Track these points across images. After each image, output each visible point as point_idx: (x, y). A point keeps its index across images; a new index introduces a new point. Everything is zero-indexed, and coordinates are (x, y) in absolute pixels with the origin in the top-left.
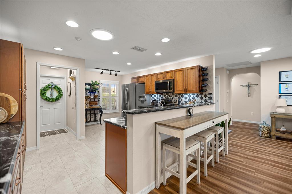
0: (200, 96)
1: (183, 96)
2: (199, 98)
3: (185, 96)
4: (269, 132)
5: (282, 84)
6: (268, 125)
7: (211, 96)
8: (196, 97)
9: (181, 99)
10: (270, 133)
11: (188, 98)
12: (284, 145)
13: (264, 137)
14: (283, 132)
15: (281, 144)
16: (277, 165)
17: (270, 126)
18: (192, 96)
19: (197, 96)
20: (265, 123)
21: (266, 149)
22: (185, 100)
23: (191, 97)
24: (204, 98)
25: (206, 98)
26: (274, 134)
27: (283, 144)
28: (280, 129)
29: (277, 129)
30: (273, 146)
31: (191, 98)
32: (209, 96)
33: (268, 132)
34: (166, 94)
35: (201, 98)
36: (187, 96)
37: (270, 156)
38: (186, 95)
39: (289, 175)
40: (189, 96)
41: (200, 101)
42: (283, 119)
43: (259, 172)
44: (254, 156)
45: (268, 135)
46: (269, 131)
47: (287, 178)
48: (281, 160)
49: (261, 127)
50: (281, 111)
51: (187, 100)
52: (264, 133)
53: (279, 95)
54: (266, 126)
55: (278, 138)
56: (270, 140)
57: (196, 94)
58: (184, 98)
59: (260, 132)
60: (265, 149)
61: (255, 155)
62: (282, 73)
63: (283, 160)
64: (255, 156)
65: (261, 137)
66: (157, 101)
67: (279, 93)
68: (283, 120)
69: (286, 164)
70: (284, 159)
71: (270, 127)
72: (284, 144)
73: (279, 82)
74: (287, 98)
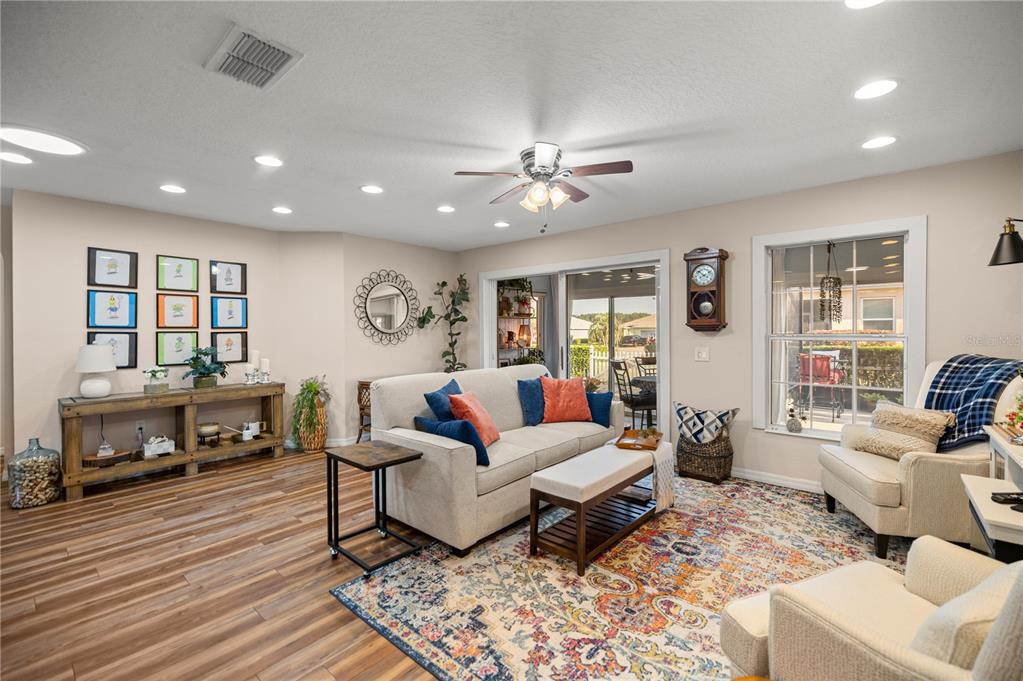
4: (55, 478)
5: (98, 294)
6: (48, 452)
10: (60, 479)
12: (117, 508)
13: (37, 506)
14: (108, 463)
15: (105, 506)
16: (133, 586)
17: (56, 456)
20: (40, 448)
21: (69, 549)
26: (76, 479)
27: (111, 504)
28: (96, 455)
29: (87, 459)
30: (84, 526)
33: (51, 482)
37: (94, 571)
39: (181, 599)
42: (102, 416)
43: (91, 664)
44: (34, 606)
45: (50, 492)
46: (54, 475)
47: (180, 613)
48: (135, 562)
49: (21, 471)
50: (97, 388)
52: (35, 491)
53: (89, 333)
54: (41, 459)
55: (90, 490)
56: (63, 508)
59: (17, 489)
60: (64, 550)
61: (38, 601)
62: (98, 253)
63: (141, 561)
64: (37, 606)
65: (21, 512)
67: (88, 326)
68: (102, 419)
69: (155, 567)
70: (142, 555)
71: (59, 459)
72: (117, 502)
74: (113, 343)
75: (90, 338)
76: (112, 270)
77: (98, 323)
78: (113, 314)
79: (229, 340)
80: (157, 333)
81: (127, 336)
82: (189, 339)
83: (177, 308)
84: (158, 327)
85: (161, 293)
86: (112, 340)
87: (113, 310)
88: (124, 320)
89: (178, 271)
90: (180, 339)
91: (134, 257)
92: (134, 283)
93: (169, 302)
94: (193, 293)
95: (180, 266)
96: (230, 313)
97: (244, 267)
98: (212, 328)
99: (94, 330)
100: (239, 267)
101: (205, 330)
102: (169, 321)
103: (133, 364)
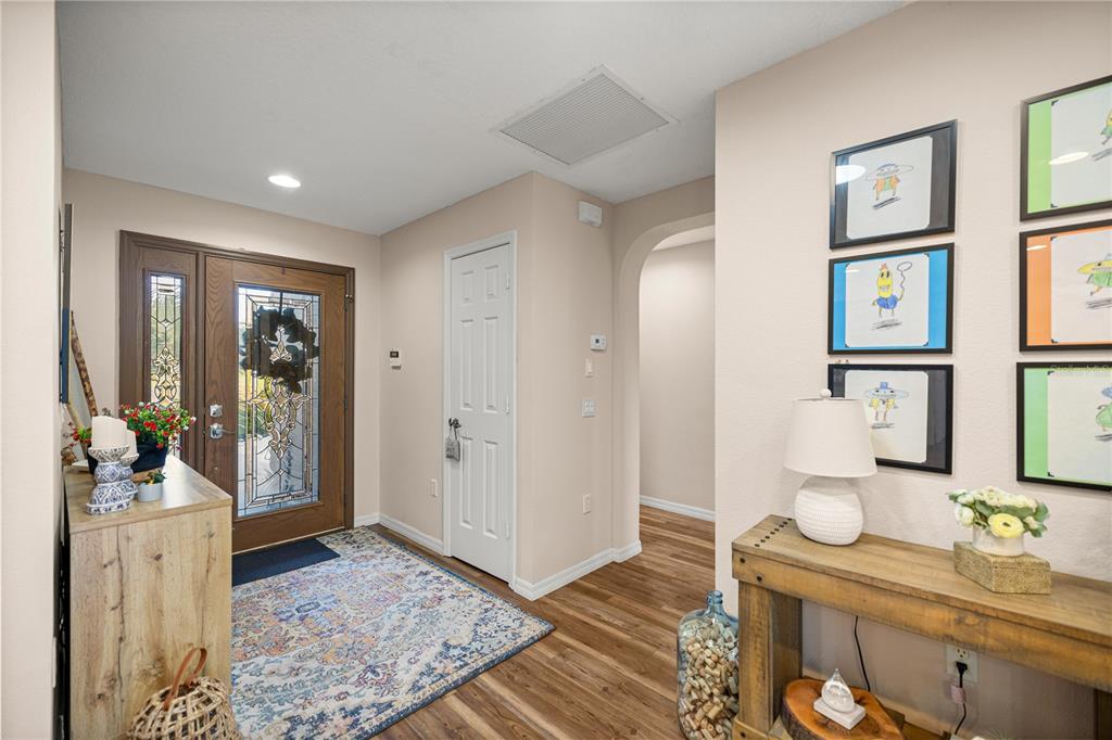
5: (851, 269)
53: (832, 367)
67: (830, 351)
74: (886, 395)
75: (835, 382)
76: (887, 195)
77: (852, 344)
78: (887, 314)
80: (1021, 367)
81: (923, 376)
84: (1024, 346)
86: (884, 386)
87: (887, 303)
88: (915, 328)
91: (944, 137)
92: (944, 217)
99: (843, 360)
103: (940, 460)
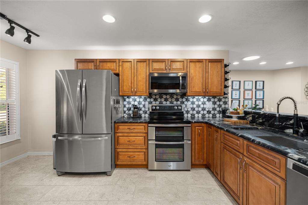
0: (212, 100)
1: (189, 101)
2: (211, 103)
3: (191, 100)
5: (233, 91)
7: (226, 100)
8: (207, 101)
9: (186, 105)
11: (197, 103)
18: (202, 100)
19: (209, 100)
22: (191, 106)
23: (200, 101)
24: (218, 103)
25: (220, 102)
31: (200, 103)
32: (223, 100)
34: (168, 97)
35: (214, 103)
36: (195, 100)
38: (193, 98)
40: (197, 101)
41: (213, 107)
51: (195, 106)
57: (207, 97)
58: (189, 103)
62: (234, 82)
66: (140, 109)
67: (232, 99)
73: (232, 89)
75: (232, 101)
76: (236, 85)
79: (259, 102)
81: (238, 101)
82: (250, 101)
83: (248, 94)
84: (244, 99)
85: (245, 90)
86: (236, 102)
87: (236, 95)
88: (238, 97)
89: (248, 84)
90: (248, 102)
91: (240, 82)
92: (240, 88)
93: (246, 92)
94: (251, 90)
95: (249, 83)
96: (260, 95)
97: (264, 82)
98: (255, 99)
100: (262, 82)
101: (254, 99)
102: (246, 97)
